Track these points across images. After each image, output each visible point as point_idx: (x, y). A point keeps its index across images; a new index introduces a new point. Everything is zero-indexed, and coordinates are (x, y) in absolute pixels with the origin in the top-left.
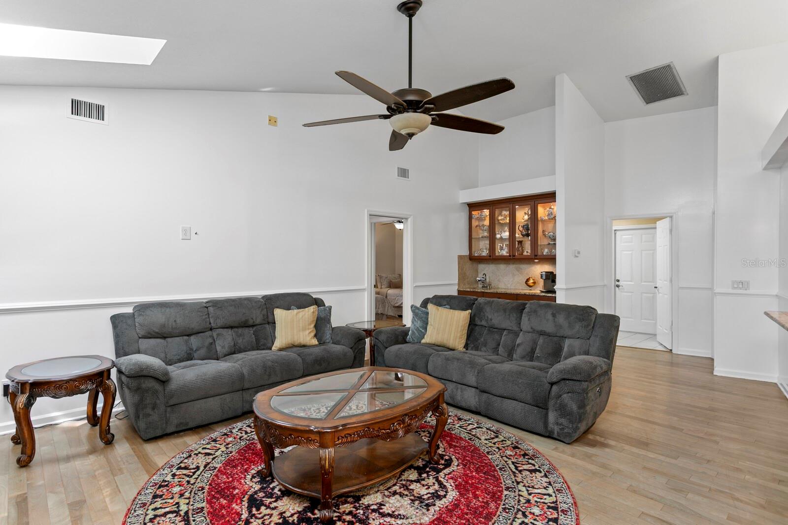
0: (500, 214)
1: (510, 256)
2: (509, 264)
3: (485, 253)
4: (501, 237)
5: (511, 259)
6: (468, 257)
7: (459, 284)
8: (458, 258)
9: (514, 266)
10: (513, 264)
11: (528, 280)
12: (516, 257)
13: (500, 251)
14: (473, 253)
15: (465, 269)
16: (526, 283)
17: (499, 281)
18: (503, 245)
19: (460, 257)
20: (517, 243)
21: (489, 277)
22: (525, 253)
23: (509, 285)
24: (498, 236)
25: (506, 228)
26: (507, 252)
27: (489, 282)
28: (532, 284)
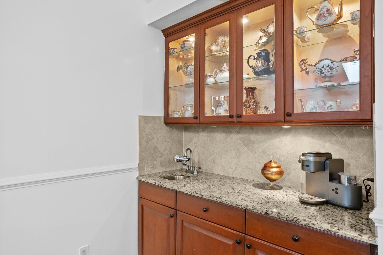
0: (215, 41)
1: (231, 116)
2: (231, 132)
3: (189, 113)
4: (216, 81)
5: (233, 122)
6: (163, 120)
7: (141, 168)
8: (140, 121)
9: (240, 136)
10: (238, 132)
11: (265, 168)
12: (242, 119)
13: (214, 109)
14: (170, 113)
15: (155, 141)
16: (263, 173)
17: (214, 161)
18: (219, 98)
19: (144, 119)
20: (245, 92)
21: (199, 154)
22: (262, 111)
23: (230, 171)
24: (210, 80)
25: (226, 66)
26: (226, 110)
27: (199, 162)
28: (274, 177)
